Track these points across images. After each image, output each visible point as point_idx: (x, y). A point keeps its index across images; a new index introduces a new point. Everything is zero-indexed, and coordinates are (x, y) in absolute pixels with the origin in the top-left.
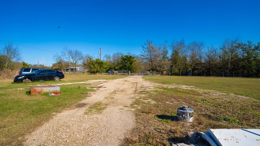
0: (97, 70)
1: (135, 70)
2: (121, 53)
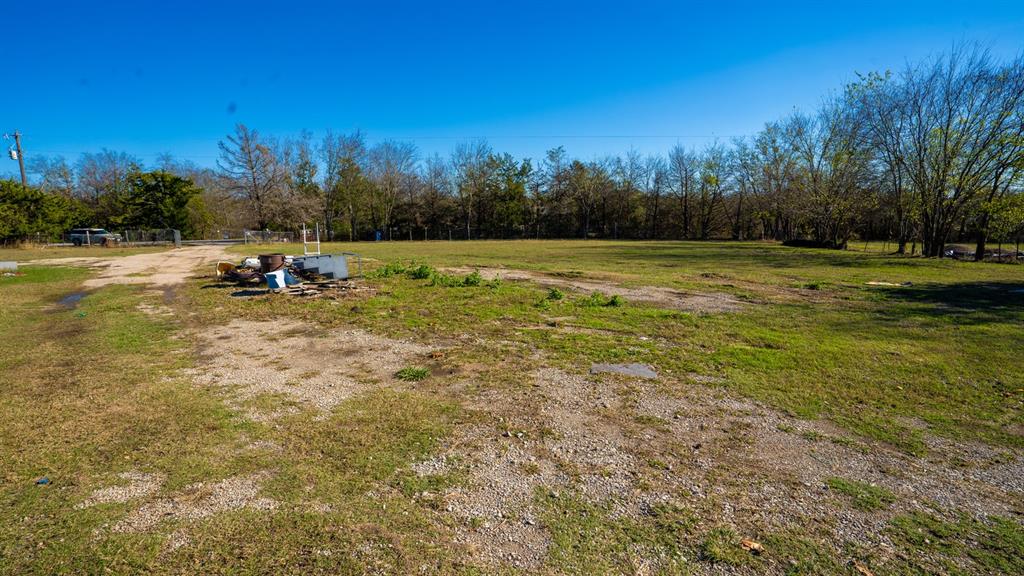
0: (13, 232)
1: (198, 226)
2: (123, 156)
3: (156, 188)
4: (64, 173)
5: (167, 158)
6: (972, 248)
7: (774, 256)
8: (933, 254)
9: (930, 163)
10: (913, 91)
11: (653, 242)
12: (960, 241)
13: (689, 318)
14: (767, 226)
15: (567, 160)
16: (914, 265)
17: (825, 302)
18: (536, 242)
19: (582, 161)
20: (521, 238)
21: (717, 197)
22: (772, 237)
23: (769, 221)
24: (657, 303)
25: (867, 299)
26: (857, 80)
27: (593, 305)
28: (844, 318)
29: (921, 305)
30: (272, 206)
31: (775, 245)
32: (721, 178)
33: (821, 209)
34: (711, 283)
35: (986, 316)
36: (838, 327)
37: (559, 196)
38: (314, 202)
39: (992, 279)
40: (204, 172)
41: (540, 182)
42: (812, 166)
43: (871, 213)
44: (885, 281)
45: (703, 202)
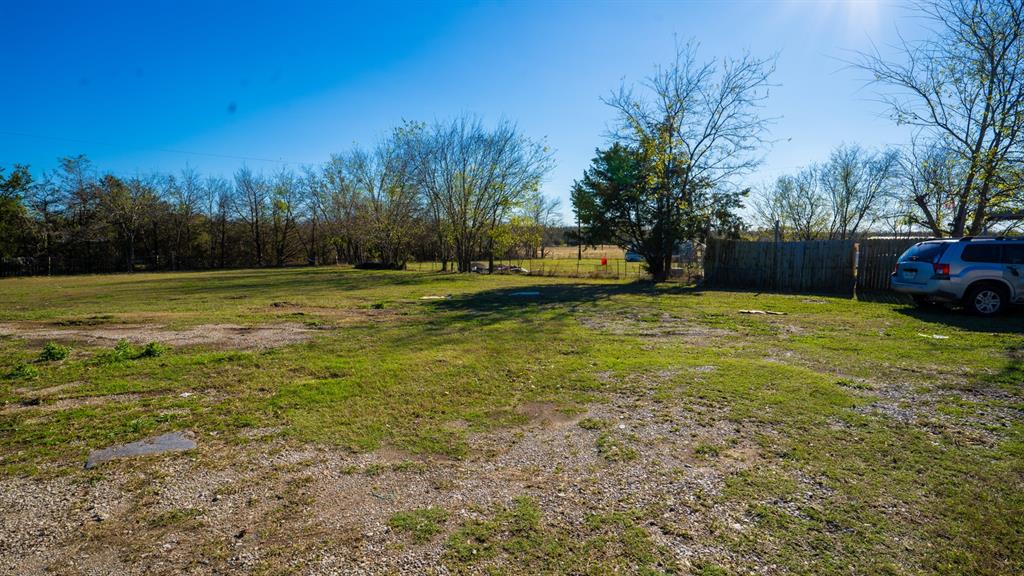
6: (486, 264)
7: (347, 279)
8: (465, 270)
9: (456, 199)
10: (440, 140)
11: (221, 272)
12: (480, 260)
13: (248, 357)
14: (340, 251)
15: (94, 173)
16: (453, 280)
17: (388, 319)
18: (49, 279)
19: (118, 176)
20: (18, 275)
21: (291, 224)
22: (345, 261)
23: (341, 246)
24: (210, 344)
25: (421, 312)
26: (402, 125)
27: (117, 359)
28: (403, 333)
29: (459, 313)
31: (348, 269)
32: (292, 204)
33: (383, 235)
34: (280, 313)
35: (498, 316)
36: (398, 343)
37: (85, 219)
39: (498, 287)
41: (49, 198)
42: (373, 196)
43: (422, 238)
44: (434, 295)
45: (276, 229)
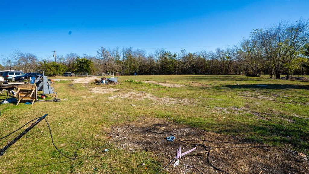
0: (54, 73)
1: (92, 72)
2: (75, 54)
3: (82, 62)
4: (63, 59)
5: (85, 54)
8: (278, 78)
15: (187, 53)
19: (191, 53)
21: (231, 62)
30: (109, 66)
31: (243, 76)
37: (185, 62)
38: (119, 65)
40: (94, 57)
41: (179, 59)
